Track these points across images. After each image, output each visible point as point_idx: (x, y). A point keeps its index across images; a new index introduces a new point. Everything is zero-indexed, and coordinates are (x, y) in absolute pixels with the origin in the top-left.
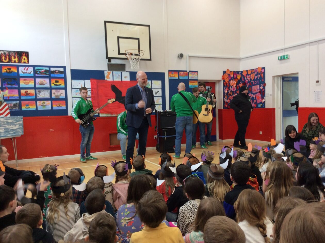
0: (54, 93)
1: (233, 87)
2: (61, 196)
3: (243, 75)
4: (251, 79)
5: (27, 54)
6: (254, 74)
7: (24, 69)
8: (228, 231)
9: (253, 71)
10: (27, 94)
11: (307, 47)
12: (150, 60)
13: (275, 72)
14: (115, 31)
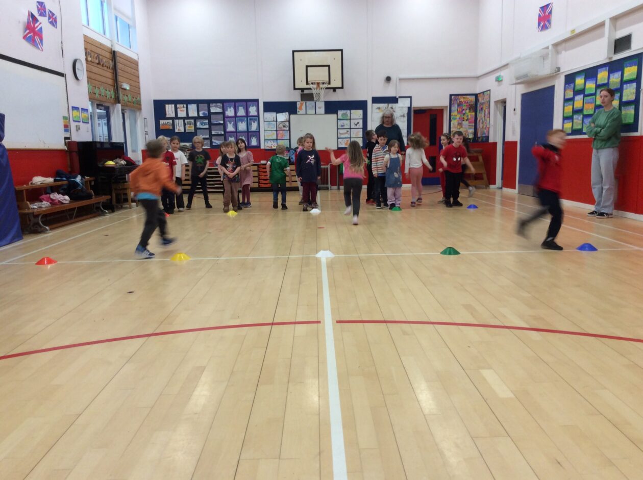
13: (495, 96)
14: (303, 60)
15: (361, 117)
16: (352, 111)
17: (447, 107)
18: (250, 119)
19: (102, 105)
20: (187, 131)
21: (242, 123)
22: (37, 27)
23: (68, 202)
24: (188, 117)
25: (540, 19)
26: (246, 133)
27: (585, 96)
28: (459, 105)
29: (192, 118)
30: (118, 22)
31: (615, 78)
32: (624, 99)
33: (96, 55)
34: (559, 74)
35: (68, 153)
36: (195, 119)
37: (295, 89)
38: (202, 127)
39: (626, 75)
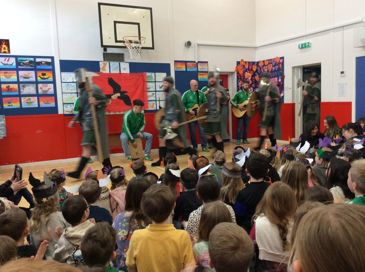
0: (41, 88)
1: (248, 80)
2: (43, 202)
3: (260, 67)
4: (268, 71)
5: (7, 42)
6: (271, 65)
7: (5, 60)
8: (233, 239)
9: (270, 61)
10: (9, 89)
11: (331, 33)
12: (153, 48)
13: (296, 62)
14: (111, 14)
16: (157, 74)
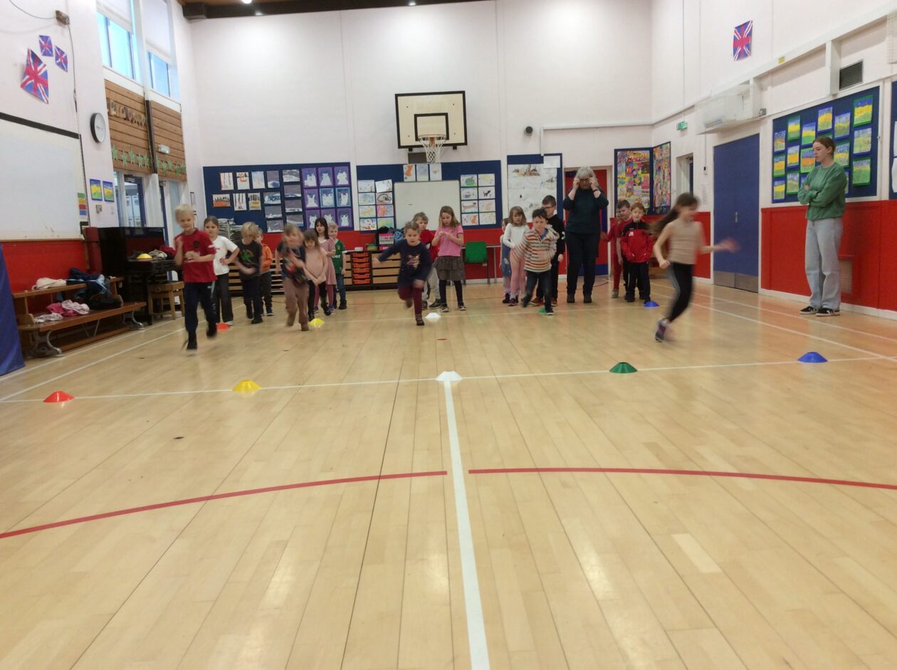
13: (678, 150)
14: (410, 107)
15: (493, 183)
16: (480, 176)
17: (611, 167)
18: (339, 191)
19: (130, 176)
20: (251, 209)
21: (327, 195)
22: (40, 70)
23: (86, 313)
24: (252, 190)
25: (737, 43)
26: (334, 210)
27: (802, 147)
28: (627, 165)
29: (257, 191)
30: (152, 61)
31: (843, 123)
32: (856, 151)
33: (122, 108)
34: (765, 118)
35: (86, 245)
36: (261, 191)
37: (400, 147)
38: (271, 202)
39: (856, 117)
